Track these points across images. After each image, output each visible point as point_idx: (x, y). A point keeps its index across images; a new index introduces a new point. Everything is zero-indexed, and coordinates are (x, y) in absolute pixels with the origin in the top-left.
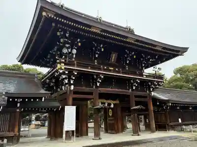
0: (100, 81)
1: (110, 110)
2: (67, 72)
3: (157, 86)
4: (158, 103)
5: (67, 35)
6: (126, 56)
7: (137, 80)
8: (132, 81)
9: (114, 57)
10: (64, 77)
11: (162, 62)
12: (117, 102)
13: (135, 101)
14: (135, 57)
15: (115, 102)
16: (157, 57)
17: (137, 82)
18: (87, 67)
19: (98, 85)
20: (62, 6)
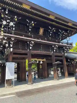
0: (32, 46)
1: (41, 65)
2: (6, 38)
3: (69, 50)
4: (69, 60)
6: (49, 31)
7: (56, 46)
8: (53, 46)
9: (41, 31)
10: (4, 41)
11: (71, 35)
12: (45, 60)
14: (55, 31)
15: (43, 60)
16: (68, 32)
17: (56, 47)
18: (22, 36)
19: (31, 48)
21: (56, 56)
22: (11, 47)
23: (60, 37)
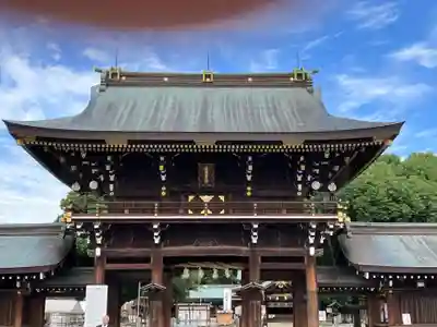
5: (84, 155)
13: (262, 271)
19: (156, 241)
20: (114, 75)
22: (99, 246)
23: (299, 178)
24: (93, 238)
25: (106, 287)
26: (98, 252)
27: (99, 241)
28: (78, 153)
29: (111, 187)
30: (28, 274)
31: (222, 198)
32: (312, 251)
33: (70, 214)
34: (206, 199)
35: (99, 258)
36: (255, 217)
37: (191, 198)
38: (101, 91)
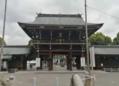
0: (50, 47)
18: (43, 42)
19: (50, 49)
20: (40, 14)
21: (73, 53)
22: (38, 50)
23: (80, 36)
24: (37, 48)
25: (40, 58)
26: (38, 51)
27: (38, 49)
28: (34, 30)
29: (40, 37)
30: (24, 56)
31: (64, 40)
32: (83, 51)
33: (32, 43)
34: (60, 40)
35: (38, 52)
36: (71, 44)
37: (57, 40)
38: (38, 18)
